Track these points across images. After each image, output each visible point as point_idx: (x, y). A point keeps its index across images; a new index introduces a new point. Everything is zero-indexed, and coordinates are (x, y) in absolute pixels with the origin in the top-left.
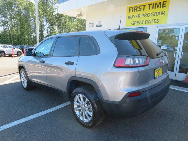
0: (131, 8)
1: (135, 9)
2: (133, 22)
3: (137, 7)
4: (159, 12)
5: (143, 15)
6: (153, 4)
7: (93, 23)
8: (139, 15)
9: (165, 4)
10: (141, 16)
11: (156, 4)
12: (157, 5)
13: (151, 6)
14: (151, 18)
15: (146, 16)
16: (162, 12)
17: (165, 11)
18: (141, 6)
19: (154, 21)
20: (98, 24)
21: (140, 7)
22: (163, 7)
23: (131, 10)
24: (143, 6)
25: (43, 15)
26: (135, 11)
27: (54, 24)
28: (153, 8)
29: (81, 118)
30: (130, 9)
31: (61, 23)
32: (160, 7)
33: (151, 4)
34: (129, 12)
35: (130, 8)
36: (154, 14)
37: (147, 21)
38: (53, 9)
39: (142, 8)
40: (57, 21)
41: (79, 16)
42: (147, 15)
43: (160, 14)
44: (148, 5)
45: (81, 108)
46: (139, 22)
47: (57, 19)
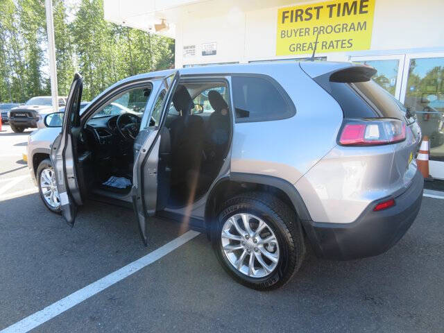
0: (288, 12)
1: (298, 15)
2: (294, 46)
3: (302, 11)
4: (353, 24)
5: (316, 29)
6: (339, 5)
7: (194, 47)
8: (307, 30)
9: (366, 6)
10: (311, 32)
11: (346, 4)
12: (346, 9)
13: (335, 9)
14: (334, 37)
15: (324, 33)
16: (359, 23)
17: (365, 23)
18: (311, 9)
19: (342, 44)
20: (208, 50)
21: (309, 11)
22: (361, 12)
23: (287, 17)
24: (315, 8)
25: (39, 24)
26: (296, 20)
27: (67, 48)
28: (338, 15)
29: (243, 270)
30: (286, 15)
31: (86, 45)
32: (355, 13)
33: (335, 5)
34: (283, 22)
35: (284, 13)
36: (341, 27)
37: (324, 44)
38: (64, 10)
39: (314, 12)
40: (76, 41)
41: (158, 27)
42: (325, 30)
43: (354, 28)
44: (328, 6)
45: (244, 245)
46: (307, 45)
47: (74, 35)
